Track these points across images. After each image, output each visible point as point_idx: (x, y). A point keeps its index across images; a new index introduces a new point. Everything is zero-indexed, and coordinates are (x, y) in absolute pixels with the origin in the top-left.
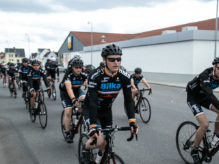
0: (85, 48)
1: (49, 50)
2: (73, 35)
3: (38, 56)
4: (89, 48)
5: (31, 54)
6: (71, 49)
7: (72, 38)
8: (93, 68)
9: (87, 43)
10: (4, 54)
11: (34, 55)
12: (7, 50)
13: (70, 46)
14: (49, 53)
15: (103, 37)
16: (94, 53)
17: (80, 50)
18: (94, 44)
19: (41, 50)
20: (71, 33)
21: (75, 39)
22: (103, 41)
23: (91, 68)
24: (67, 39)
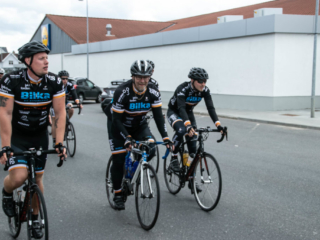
0: (75, 48)
1: (5, 49)
2: (51, 21)
4: (82, 47)
7: (50, 26)
8: (90, 85)
9: (79, 38)
13: (45, 42)
14: (4, 55)
15: (109, 26)
16: (91, 57)
17: (66, 50)
18: (91, 41)
20: (47, 16)
21: (54, 27)
22: (109, 34)
23: (87, 85)
24: (39, 29)
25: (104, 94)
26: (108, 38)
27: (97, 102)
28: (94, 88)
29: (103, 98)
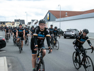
0: (57, 20)
1: (37, 20)
2: (50, 12)
3: (31, 24)
4: (59, 19)
5: (28, 23)
6: (49, 20)
7: (50, 14)
9: (58, 17)
10: (14, 23)
11: (30, 23)
12: (16, 21)
13: (48, 18)
14: (37, 22)
15: (67, 13)
16: (61, 22)
17: (54, 20)
18: (61, 17)
19: (33, 21)
20: (49, 11)
21: (51, 14)
23: (60, 30)
24: (47, 15)
25: (65, 33)
26: (66, 17)
27: (63, 35)
28: (62, 31)
29: (64, 34)
